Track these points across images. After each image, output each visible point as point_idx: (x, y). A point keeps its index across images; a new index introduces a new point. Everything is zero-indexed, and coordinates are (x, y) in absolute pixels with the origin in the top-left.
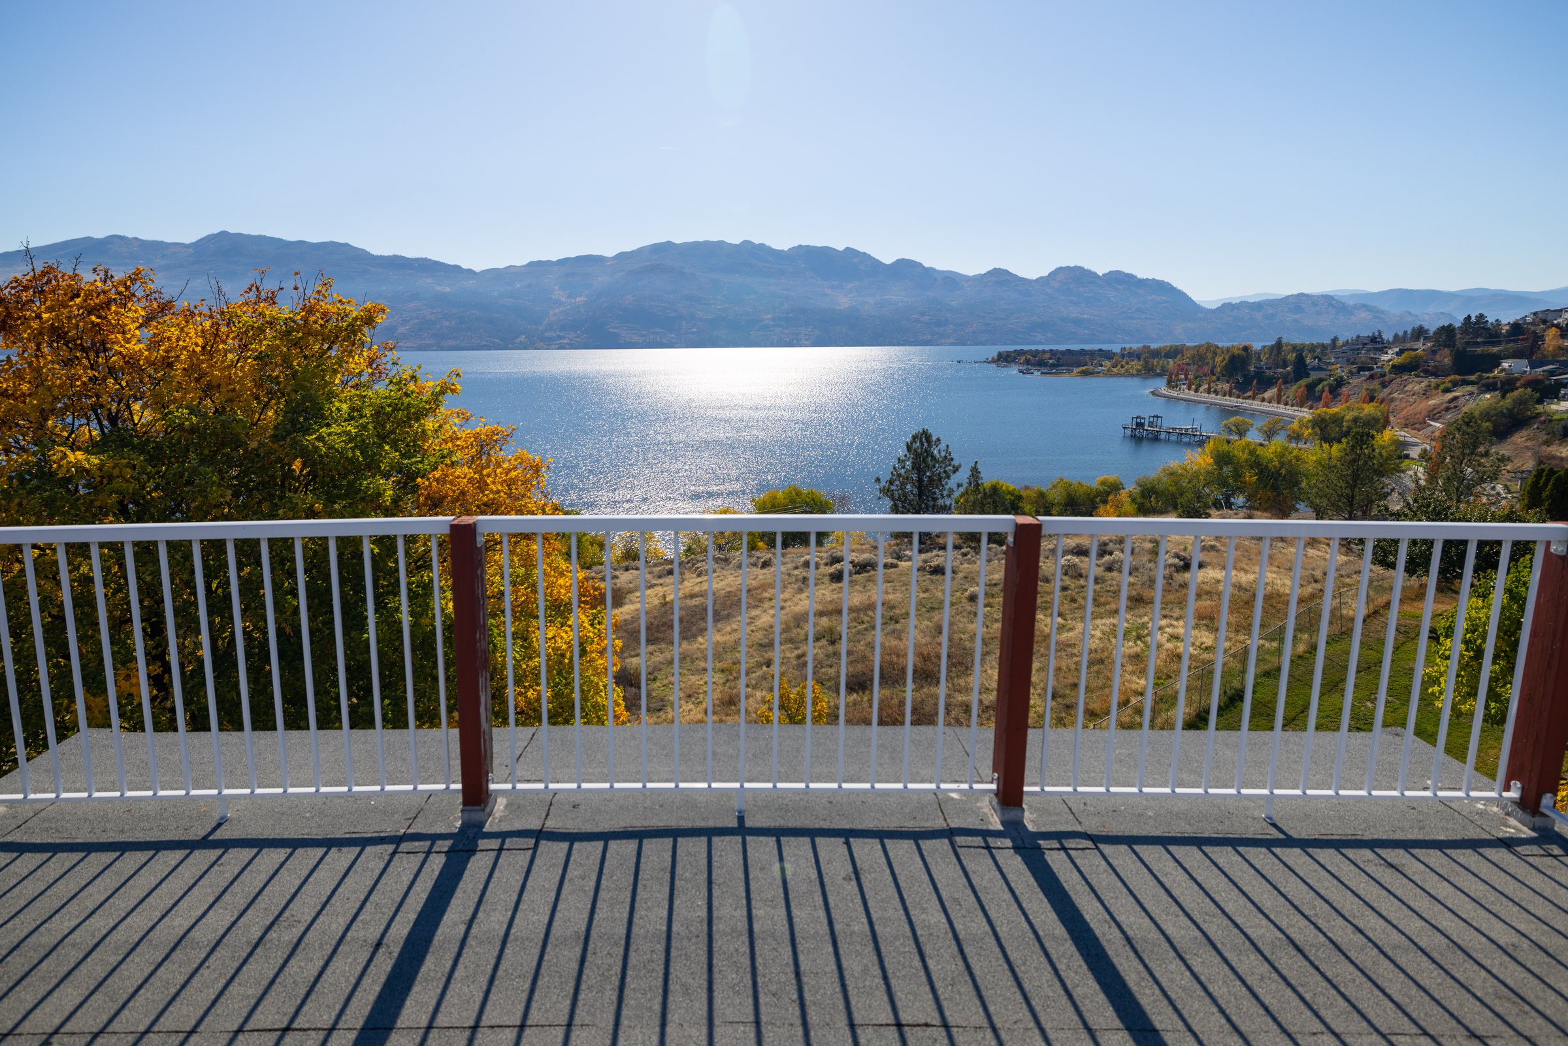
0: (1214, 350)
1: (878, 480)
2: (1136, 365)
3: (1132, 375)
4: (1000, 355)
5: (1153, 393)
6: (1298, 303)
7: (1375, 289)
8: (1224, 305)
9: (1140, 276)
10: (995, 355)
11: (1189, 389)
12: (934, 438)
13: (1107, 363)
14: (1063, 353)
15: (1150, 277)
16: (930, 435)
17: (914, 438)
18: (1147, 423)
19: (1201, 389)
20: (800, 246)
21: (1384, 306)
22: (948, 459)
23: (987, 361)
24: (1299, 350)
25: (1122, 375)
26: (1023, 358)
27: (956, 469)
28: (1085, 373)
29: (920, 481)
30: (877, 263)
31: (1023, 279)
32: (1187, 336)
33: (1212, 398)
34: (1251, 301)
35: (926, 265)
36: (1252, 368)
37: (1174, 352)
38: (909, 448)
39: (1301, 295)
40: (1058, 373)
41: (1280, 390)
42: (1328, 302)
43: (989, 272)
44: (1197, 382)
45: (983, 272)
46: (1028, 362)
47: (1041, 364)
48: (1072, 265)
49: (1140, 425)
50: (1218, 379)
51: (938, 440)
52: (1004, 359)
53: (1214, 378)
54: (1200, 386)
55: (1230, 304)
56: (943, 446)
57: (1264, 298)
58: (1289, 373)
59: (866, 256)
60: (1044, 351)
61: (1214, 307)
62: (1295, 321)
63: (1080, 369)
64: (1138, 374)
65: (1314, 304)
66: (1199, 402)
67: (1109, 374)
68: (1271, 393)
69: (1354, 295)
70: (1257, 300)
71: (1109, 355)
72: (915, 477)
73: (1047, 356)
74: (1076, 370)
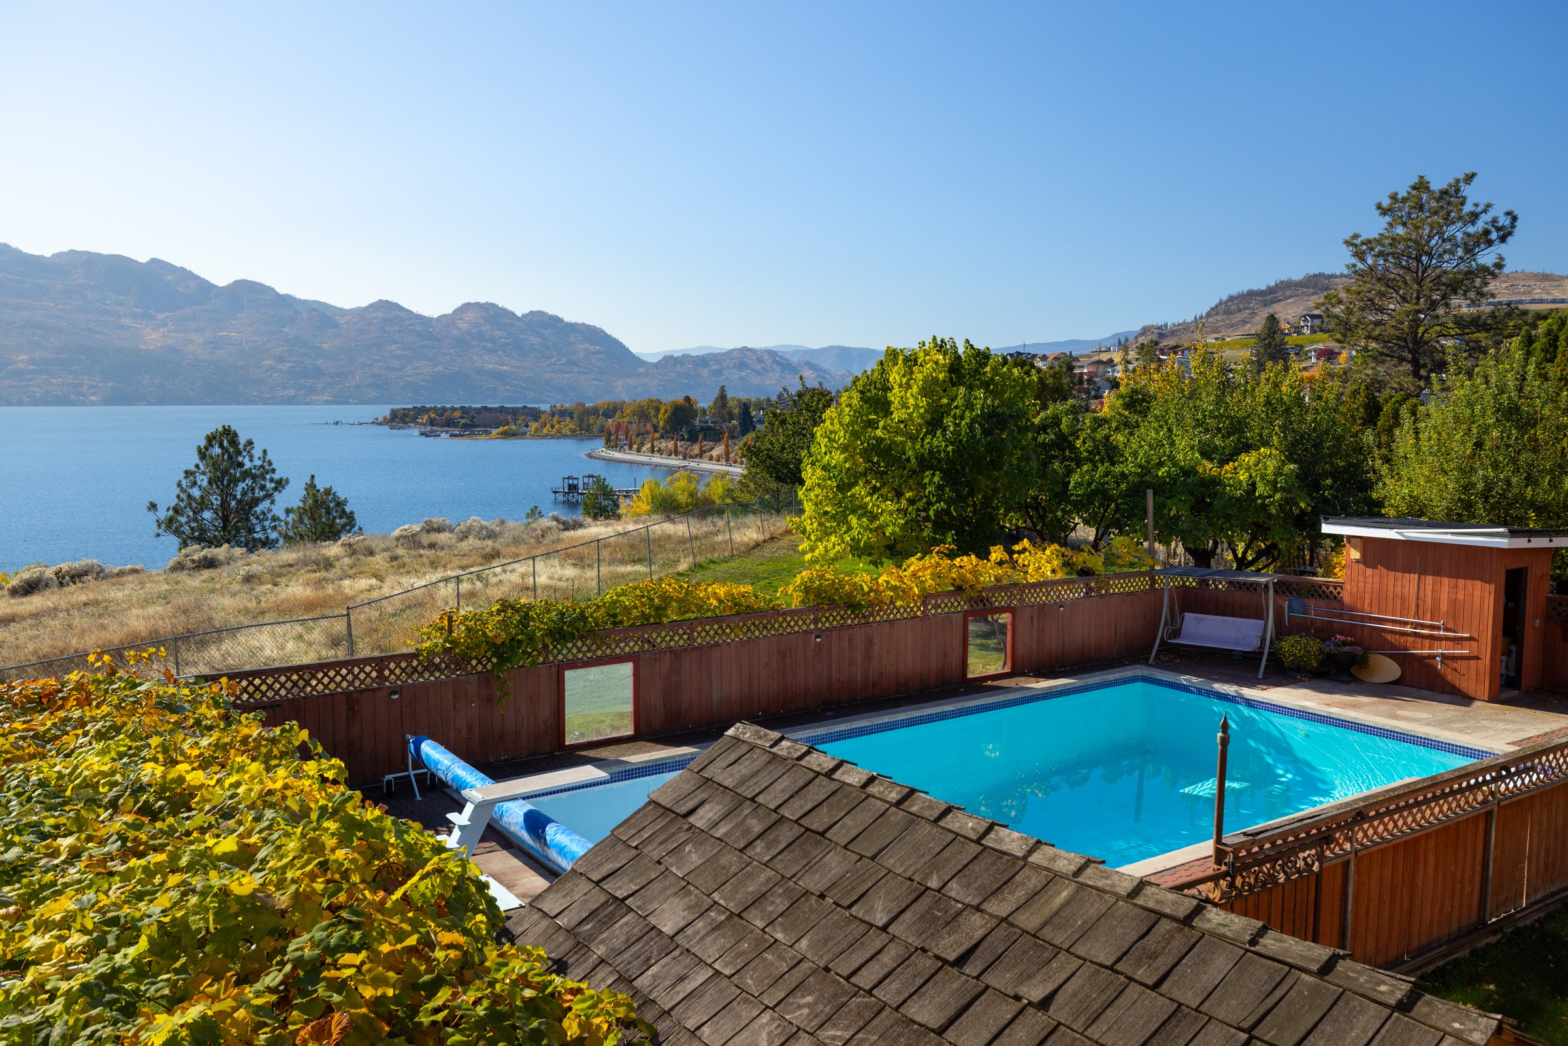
0: (656, 406)
1: (153, 506)
2: (569, 425)
3: (565, 436)
4: (394, 413)
5: (590, 456)
6: (743, 358)
7: (816, 345)
8: (665, 358)
9: (567, 319)
10: (387, 414)
11: (631, 448)
12: (242, 440)
13: (534, 425)
14: (478, 411)
15: (580, 321)
16: (235, 434)
17: (211, 439)
18: (581, 486)
19: (644, 448)
20: (72, 252)
21: (827, 364)
22: (266, 469)
23: (376, 423)
24: (745, 407)
25: (553, 437)
26: (426, 417)
27: (280, 484)
28: (506, 435)
29: (224, 505)
30: (205, 286)
31: (420, 317)
32: (625, 391)
33: (657, 459)
34: (694, 354)
35: (281, 290)
36: (697, 422)
37: (611, 411)
38: (202, 454)
39: (745, 350)
40: (472, 434)
41: (727, 446)
42: (774, 359)
43: (372, 305)
44: (639, 440)
45: (364, 304)
46: (432, 422)
47: (450, 423)
48: (482, 301)
49: (573, 488)
50: (662, 437)
51: (250, 443)
52: (400, 419)
53: (657, 435)
54: (642, 444)
55: (671, 357)
56: (257, 452)
57: (707, 352)
58: (735, 426)
59: (185, 275)
60: (454, 409)
61: (655, 360)
62: (741, 379)
63: (501, 429)
64: (573, 434)
65: (760, 360)
66: (643, 464)
67: (538, 435)
68: (718, 450)
69: (796, 352)
70: (700, 353)
71: (536, 414)
72: (216, 500)
73: (457, 414)
74: (494, 432)
